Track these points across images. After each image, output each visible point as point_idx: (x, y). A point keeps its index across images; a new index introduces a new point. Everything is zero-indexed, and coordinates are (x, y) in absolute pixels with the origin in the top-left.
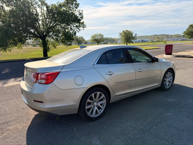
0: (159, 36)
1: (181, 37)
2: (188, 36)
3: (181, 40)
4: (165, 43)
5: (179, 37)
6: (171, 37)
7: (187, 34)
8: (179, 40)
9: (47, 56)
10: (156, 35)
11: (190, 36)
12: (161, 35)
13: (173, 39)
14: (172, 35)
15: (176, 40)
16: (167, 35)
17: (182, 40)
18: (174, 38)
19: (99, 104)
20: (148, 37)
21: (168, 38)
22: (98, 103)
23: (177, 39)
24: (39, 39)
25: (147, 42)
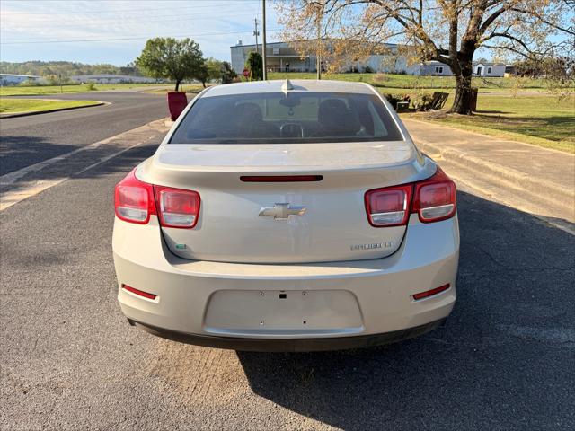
0: (51, 68)
1: (115, 72)
2: (151, 69)
3: (118, 80)
4: (92, 89)
5: (111, 73)
6: (90, 73)
7: (147, 65)
8: (114, 81)
10: (38, 64)
11: (155, 72)
12: (54, 63)
13: (98, 79)
14: (89, 66)
15: (107, 81)
16: (75, 66)
17: (123, 82)
18: (99, 76)
20: (13, 67)
21: (81, 74)
23: (109, 79)
25: (16, 84)
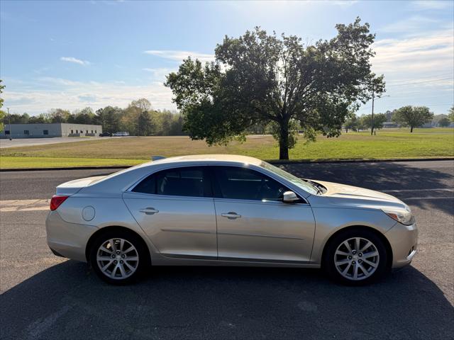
9: (287, 158)
19: (118, 265)
22: (120, 262)
24: (273, 121)
